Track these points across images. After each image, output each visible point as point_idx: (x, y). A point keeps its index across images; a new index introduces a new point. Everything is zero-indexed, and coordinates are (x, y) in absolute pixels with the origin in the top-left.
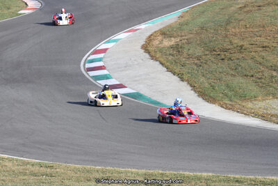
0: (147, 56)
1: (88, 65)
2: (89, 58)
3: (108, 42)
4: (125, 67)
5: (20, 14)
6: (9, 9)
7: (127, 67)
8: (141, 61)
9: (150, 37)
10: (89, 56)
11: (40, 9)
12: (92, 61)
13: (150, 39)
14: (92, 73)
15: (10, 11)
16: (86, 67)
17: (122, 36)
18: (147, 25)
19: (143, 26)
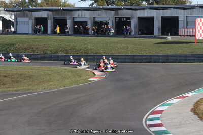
0: (197, 117)
1: (149, 123)
2: (149, 117)
3: (163, 105)
4: (180, 125)
5: (91, 81)
6: (81, 77)
7: (181, 125)
8: (192, 121)
9: (197, 102)
10: (148, 116)
11: (106, 78)
12: (151, 120)
13: (197, 104)
14: (153, 129)
15: (82, 78)
16: (147, 124)
17: (174, 101)
18: (193, 94)
19: (190, 94)
